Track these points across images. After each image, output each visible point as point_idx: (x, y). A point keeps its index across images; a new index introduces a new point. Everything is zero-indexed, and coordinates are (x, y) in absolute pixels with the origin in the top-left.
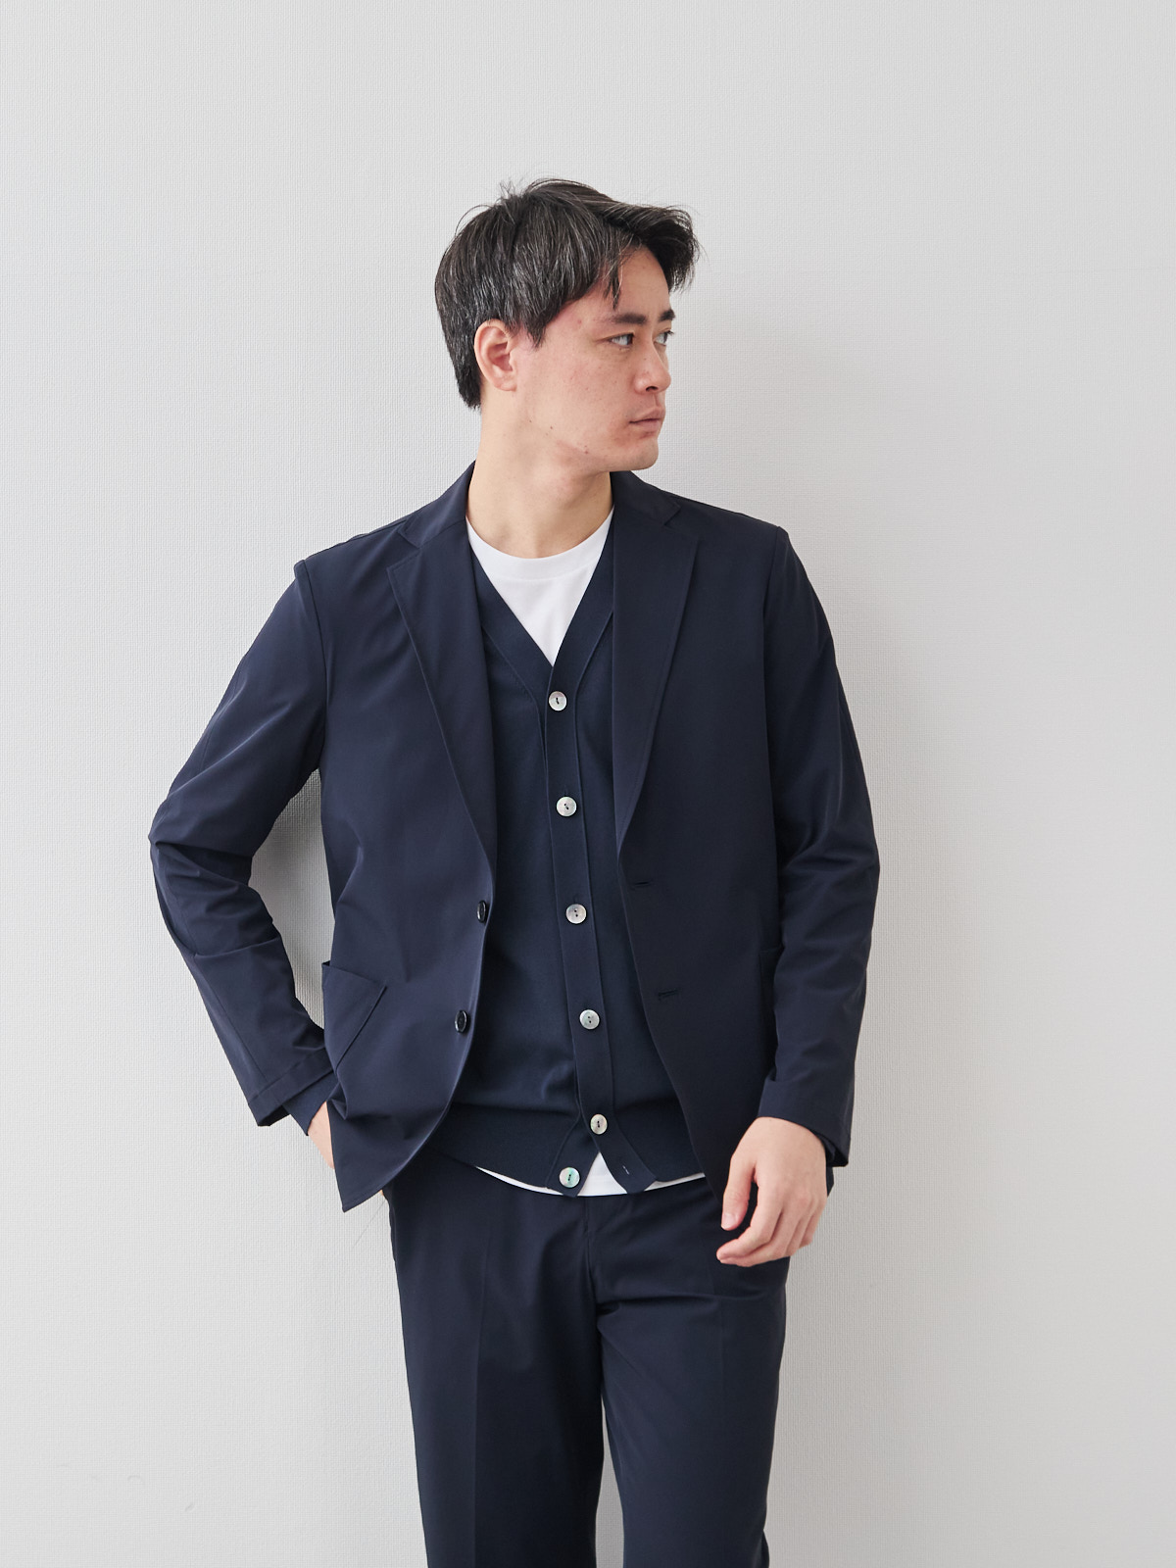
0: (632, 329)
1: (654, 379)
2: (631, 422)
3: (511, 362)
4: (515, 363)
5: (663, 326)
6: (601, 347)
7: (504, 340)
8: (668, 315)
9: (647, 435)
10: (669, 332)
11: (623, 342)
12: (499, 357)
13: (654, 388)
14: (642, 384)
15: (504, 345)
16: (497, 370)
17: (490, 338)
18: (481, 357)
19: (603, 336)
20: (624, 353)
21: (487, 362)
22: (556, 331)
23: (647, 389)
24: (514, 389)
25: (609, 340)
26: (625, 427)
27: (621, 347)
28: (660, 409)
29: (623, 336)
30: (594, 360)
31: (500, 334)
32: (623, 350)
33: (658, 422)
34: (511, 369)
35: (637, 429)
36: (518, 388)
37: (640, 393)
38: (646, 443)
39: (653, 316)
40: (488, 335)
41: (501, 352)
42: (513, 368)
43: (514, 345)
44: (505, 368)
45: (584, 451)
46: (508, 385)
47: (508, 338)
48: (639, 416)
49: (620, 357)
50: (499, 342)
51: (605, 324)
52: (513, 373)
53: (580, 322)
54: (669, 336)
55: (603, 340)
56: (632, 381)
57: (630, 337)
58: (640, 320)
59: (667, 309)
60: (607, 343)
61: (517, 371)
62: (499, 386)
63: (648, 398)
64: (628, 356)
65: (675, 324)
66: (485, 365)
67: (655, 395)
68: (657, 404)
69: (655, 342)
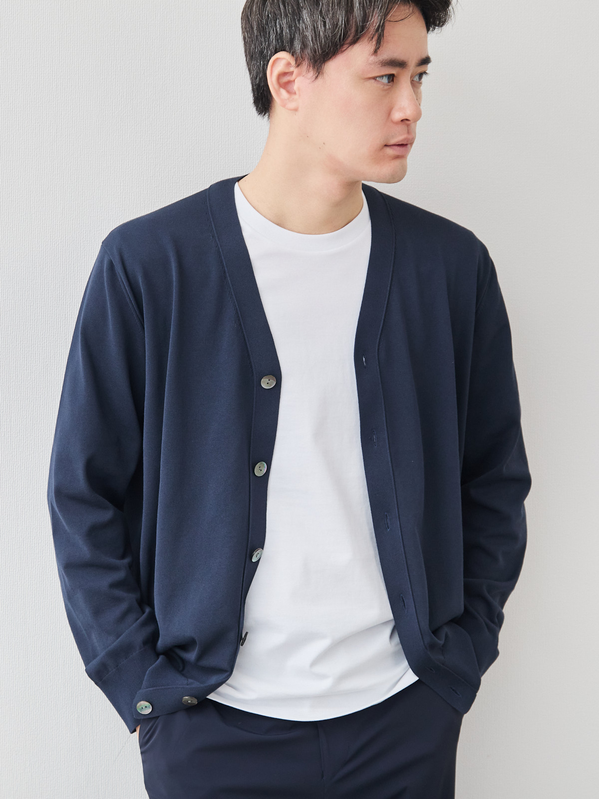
0: (393, 71)
1: (408, 113)
2: (386, 146)
3: (295, 87)
4: (299, 89)
5: (420, 69)
6: (368, 83)
7: (292, 69)
8: (426, 61)
9: (397, 157)
10: (425, 73)
11: (385, 80)
12: (286, 84)
13: (407, 120)
14: (397, 116)
15: (292, 73)
16: (283, 92)
17: (280, 67)
18: (272, 82)
19: (371, 76)
20: (386, 90)
21: (276, 86)
22: (333, 67)
23: (402, 121)
25: (374, 78)
26: (381, 150)
27: (384, 84)
28: (410, 137)
29: (386, 75)
31: (289, 64)
32: (385, 87)
33: (409, 146)
34: (295, 93)
35: (390, 151)
36: (299, 109)
37: (396, 123)
38: (397, 163)
39: (412, 61)
40: (281, 61)
41: (285, 79)
42: (297, 93)
43: (299, 75)
44: (290, 91)
46: (292, 105)
47: (296, 71)
48: (393, 141)
49: (382, 93)
50: (288, 71)
51: (372, 66)
52: (296, 97)
53: (352, 64)
54: (424, 77)
55: (370, 78)
56: (390, 113)
57: (391, 78)
58: (401, 64)
59: (424, 56)
60: (373, 81)
61: (300, 95)
62: (284, 106)
63: (402, 128)
64: (388, 93)
65: (430, 68)
66: (274, 88)
67: (408, 126)
68: (408, 132)
69: (412, 82)
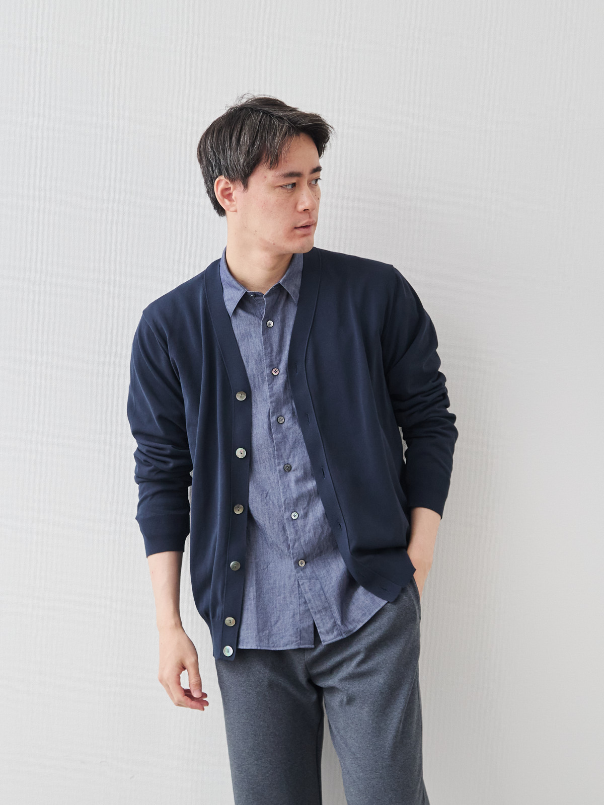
0: (294, 180)
1: (308, 205)
2: (295, 228)
3: (233, 197)
4: (235, 198)
5: (315, 176)
6: (277, 190)
7: (229, 187)
8: (318, 169)
9: (304, 235)
10: (319, 179)
11: (290, 187)
12: (229, 196)
13: (308, 210)
14: (301, 208)
15: (229, 189)
16: (226, 201)
17: (222, 186)
18: (218, 195)
19: (278, 184)
20: (290, 192)
21: (221, 198)
22: (254, 181)
23: (304, 210)
24: (236, 211)
25: (282, 186)
26: (292, 231)
28: (311, 220)
29: (289, 184)
30: (274, 197)
31: (227, 183)
32: (289, 191)
33: (312, 227)
34: (234, 201)
35: (298, 232)
36: (238, 211)
37: (301, 213)
38: (304, 240)
39: (306, 171)
40: (222, 182)
41: (227, 193)
43: (234, 189)
44: (230, 200)
45: (273, 243)
46: (233, 209)
47: (231, 185)
48: (300, 225)
49: (288, 195)
50: (227, 187)
51: (278, 178)
52: (234, 203)
53: (265, 177)
54: (319, 182)
55: (279, 186)
56: (295, 206)
57: (294, 185)
58: (298, 175)
59: (315, 166)
60: (281, 188)
61: (237, 202)
62: (228, 210)
63: (306, 216)
64: (292, 194)
65: (322, 174)
66: (220, 199)
67: (309, 213)
68: (310, 217)
69: (310, 184)
